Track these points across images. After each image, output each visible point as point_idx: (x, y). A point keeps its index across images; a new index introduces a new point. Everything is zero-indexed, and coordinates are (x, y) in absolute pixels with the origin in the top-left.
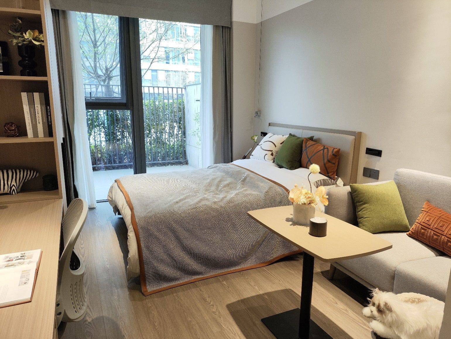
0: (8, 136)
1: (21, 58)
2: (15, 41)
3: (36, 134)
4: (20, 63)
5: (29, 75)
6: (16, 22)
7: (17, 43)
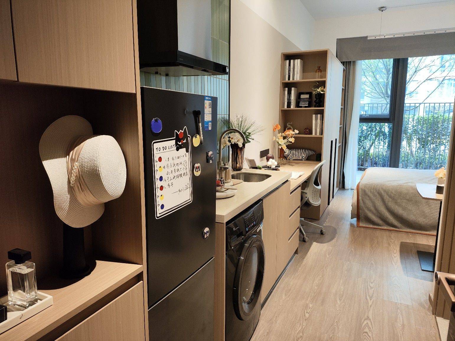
0: (305, 134)
1: (315, 99)
2: (314, 92)
3: (316, 134)
4: (315, 102)
5: (318, 107)
6: (317, 84)
7: (315, 93)
